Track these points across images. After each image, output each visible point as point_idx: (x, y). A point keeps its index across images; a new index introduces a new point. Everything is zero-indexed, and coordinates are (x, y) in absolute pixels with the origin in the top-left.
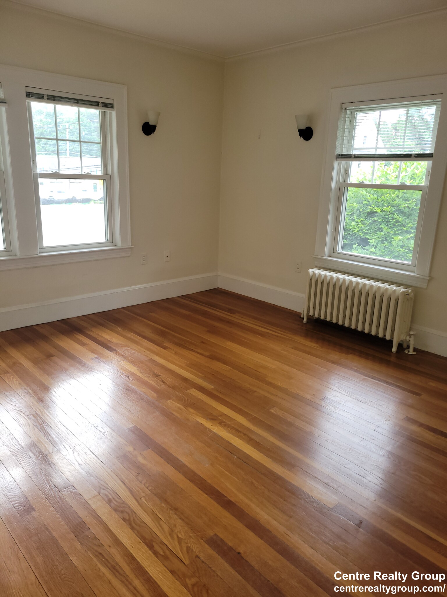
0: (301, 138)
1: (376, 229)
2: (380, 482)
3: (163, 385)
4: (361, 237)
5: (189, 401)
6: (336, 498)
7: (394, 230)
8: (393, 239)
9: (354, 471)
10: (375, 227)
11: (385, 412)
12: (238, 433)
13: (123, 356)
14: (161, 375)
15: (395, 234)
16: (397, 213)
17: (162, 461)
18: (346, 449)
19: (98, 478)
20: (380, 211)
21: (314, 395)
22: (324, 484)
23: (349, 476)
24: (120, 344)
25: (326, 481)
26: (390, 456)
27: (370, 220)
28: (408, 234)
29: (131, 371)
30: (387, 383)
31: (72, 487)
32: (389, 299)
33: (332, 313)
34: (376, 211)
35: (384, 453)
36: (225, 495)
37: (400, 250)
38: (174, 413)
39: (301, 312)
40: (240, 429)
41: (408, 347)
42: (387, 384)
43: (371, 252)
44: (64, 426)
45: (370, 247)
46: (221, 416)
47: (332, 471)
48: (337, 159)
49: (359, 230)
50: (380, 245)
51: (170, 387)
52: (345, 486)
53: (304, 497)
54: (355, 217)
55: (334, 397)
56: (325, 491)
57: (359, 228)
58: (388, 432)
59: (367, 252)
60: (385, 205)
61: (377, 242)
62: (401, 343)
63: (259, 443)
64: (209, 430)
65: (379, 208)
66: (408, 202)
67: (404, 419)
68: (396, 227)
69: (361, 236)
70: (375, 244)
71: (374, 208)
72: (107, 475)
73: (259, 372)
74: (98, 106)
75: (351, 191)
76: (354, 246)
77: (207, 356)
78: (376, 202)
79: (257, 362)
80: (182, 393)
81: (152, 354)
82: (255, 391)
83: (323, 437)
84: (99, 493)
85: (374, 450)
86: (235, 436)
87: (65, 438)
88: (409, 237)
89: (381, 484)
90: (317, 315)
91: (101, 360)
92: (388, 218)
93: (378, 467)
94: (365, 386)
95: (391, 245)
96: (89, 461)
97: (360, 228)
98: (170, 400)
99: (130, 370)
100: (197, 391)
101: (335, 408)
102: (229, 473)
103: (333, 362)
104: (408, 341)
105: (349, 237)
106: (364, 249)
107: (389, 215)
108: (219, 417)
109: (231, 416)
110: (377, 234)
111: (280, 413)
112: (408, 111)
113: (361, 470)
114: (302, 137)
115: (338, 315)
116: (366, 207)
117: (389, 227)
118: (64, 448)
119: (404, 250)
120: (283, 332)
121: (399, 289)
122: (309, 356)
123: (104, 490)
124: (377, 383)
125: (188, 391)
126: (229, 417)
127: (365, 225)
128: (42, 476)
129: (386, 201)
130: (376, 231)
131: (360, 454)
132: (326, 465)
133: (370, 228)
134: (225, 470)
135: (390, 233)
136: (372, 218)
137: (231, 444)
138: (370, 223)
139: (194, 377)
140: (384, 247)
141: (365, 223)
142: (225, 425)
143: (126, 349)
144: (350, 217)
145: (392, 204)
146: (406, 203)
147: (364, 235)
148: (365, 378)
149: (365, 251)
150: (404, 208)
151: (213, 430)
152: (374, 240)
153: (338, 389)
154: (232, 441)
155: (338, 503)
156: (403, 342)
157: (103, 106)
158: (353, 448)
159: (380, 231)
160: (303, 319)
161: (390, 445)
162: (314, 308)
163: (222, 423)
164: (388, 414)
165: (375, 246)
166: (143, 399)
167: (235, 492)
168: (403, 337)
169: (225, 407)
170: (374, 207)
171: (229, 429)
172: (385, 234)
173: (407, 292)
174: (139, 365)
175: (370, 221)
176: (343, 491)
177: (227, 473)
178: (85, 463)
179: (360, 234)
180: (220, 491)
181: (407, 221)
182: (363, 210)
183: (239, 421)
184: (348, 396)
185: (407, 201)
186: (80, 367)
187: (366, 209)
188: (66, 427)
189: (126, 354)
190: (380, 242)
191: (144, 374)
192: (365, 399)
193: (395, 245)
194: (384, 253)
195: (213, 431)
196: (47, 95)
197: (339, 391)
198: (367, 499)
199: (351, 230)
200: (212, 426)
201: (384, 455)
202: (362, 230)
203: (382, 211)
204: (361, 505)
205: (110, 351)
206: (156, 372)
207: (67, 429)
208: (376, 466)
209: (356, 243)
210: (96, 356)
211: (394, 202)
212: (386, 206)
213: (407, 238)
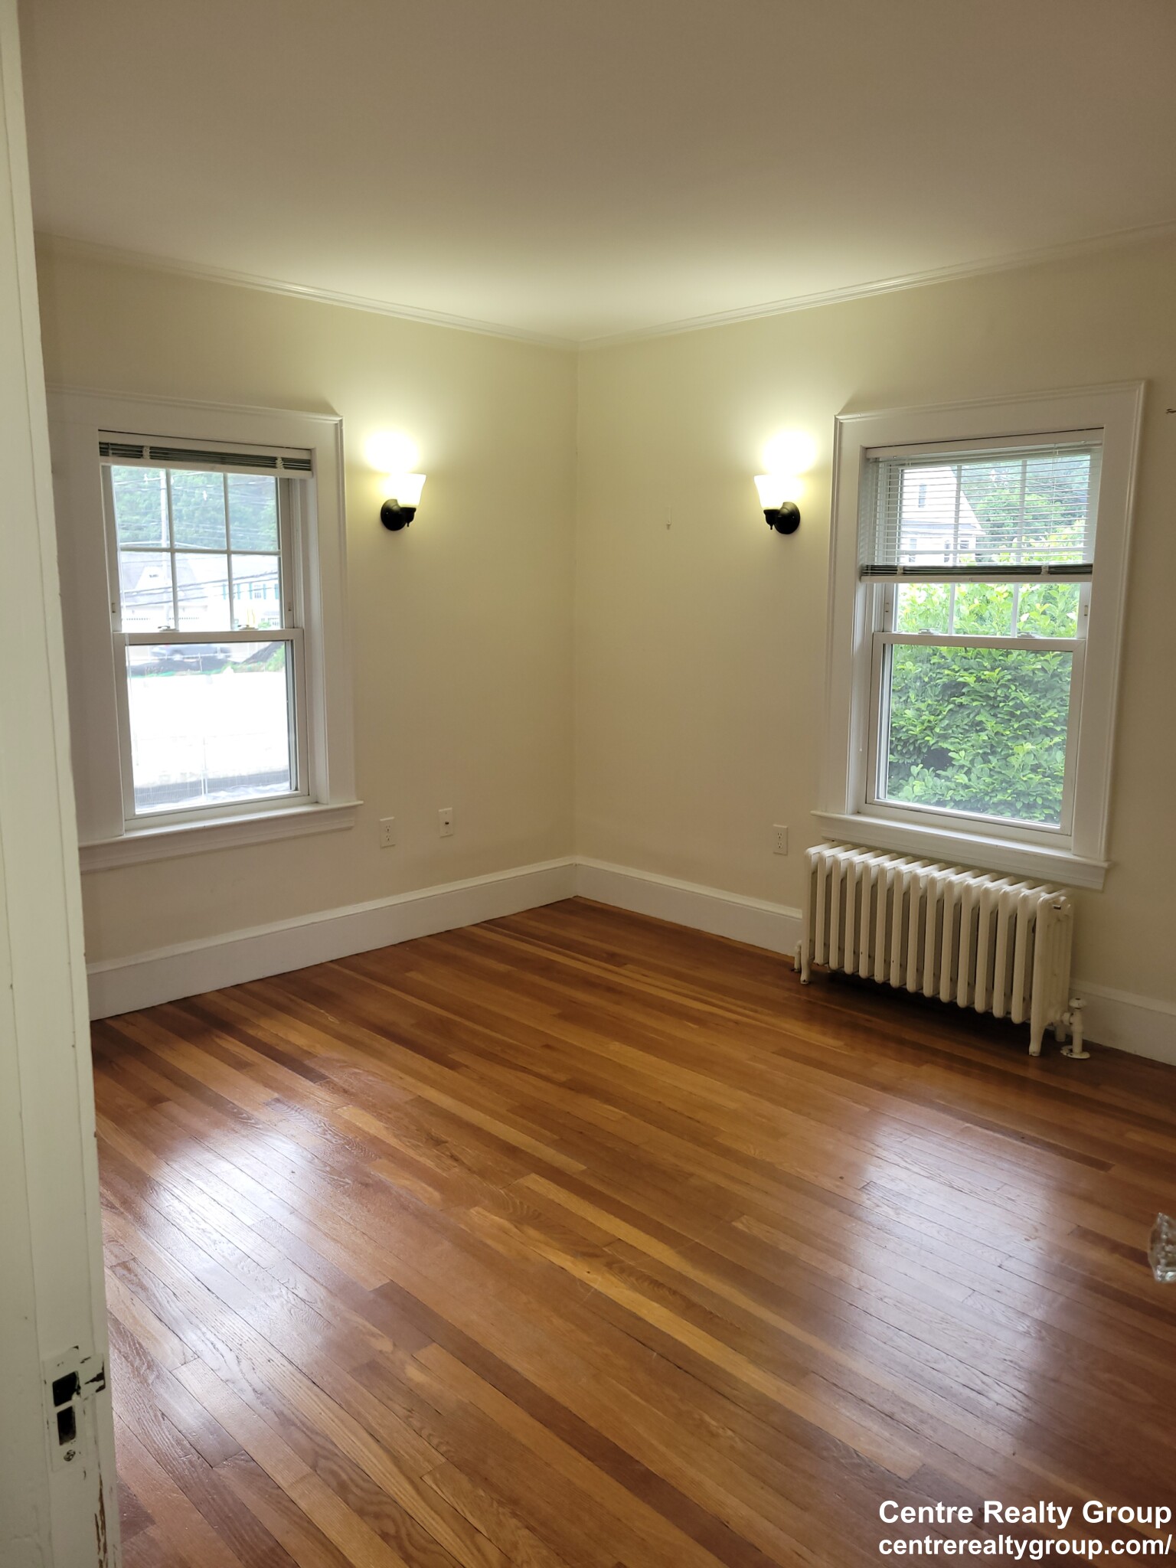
0: (771, 529)
1: (966, 724)
2: (1022, 1404)
3: (455, 1167)
4: (929, 747)
5: (526, 1207)
6: (916, 1452)
7: (1013, 726)
8: (1011, 751)
9: (956, 1379)
10: (962, 721)
11: (1024, 1217)
12: (656, 1289)
13: (345, 1091)
14: (449, 1139)
15: (1016, 738)
16: (1015, 685)
17: (469, 1373)
18: (931, 1319)
19: (308, 1428)
20: (975, 682)
21: (841, 1178)
22: (883, 1415)
23: (945, 1392)
24: (334, 1060)
25: (887, 1408)
26: (1044, 1333)
27: (949, 703)
28: (1047, 735)
29: (369, 1134)
30: (1022, 1138)
31: (242, 1455)
32: (1013, 920)
33: (871, 957)
34: (964, 681)
35: (1028, 1327)
36: (637, 1458)
37: (1031, 779)
38: (489, 1242)
39: (793, 955)
40: (660, 1279)
41: (1069, 1040)
42: (1023, 1142)
43: (958, 784)
44: (208, 1289)
45: (955, 771)
46: (609, 1244)
47: (902, 1380)
48: (862, 577)
49: (925, 730)
50: (979, 766)
51: (474, 1172)
52: (938, 1420)
53: (835, 1455)
54: (912, 696)
55: (892, 1180)
56: (887, 1434)
57: (923, 723)
58: (1035, 1269)
59: (948, 783)
60: (986, 667)
61: (970, 758)
62: (1051, 1028)
63: (712, 1313)
64: (583, 1284)
65: (972, 673)
66: (1042, 658)
67: (1071, 1232)
68: (1016, 721)
69: (931, 743)
70: (967, 764)
71: (958, 674)
72: (330, 1418)
73: (699, 1122)
74: (274, 466)
75: (900, 652)
76: (915, 770)
77: (561, 1085)
78: (961, 659)
79: (691, 1093)
80: (504, 1187)
81: (420, 1084)
82: (691, 1175)
83: (872, 1291)
84: (314, 1467)
85: (1003, 1320)
86: (649, 1298)
87: (213, 1324)
88: (1051, 744)
89: (1026, 1410)
90: (833, 964)
91: (289, 1107)
92: (995, 698)
93: (1016, 1364)
94: (968, 1149)
95: (1008, 766)
96: (281, 1383)
97: (926, 724)
98: (476, 1208)
99: (366, 1129)
100: (542, 1180)
101: (897, 1209)
102: (641, 1398)
103: (885, 1088)
104: (1068, 1024)
105: (899, 748)
106: (938, 776)
107: (998, 688)
108: (604, 1249)
109: (635, 1245)
110: (969, 739)
111: (758, 1231)
112: (1024, 466)
113: (974, 1374)
114: (773, 527)
115: (887, 963)
116: (938, 671)
117: (998, 720)
118: (214, 1351)
119: (1041, 776)
120: (751, 1010)
121: (1036, 893)
122: (822, 1072)
123: (326, 1458)
124: (997, 1138)
125: (521, 1181)
126: (631, 1246)
127: (938, 715)
128: (162, 1429)
129: (986, 656)
130: (967, 731)
131: (968, 1331)
132: (885, 1365)
133: (952, 724)
134: (631, 1391)
135: (1003, 735)
136: (955, 698)
137: (640, 1319)
138: (950, 710)
139: (533, 1141)
140: (990, 770)
141: (938, 712)
142: (622, 1270)
143: (355, 1073)
144: (900, 698)
145: (1003, 662)
146: (1037, 660)
147: (937, 742)
148: (967, 1127)
149: (943, 780)
150: (1033, 671)
151: (592, 1284)
152: (962, 753)
153: (900, 1159)
154: (643, 1313)
155: (921, 1464)
156: (1055, 1028)
157: (286, 468)
158: (949, 1317)
159: (977, 731)
160: (800, 972)
161: (1042, 1306)
162: (826, 945)
163: (613, 1265)
164: (1032, 1222)
165: (966, 769)
166: (405, 1208)
167: (662, 1448)
168: (1054, 1015)
169: (618, 1221)
170: (957, 672)
171: (633, 1279)
172: (989, 738)
173: (1055, 900)
174: (389, 1115)
175: (951, 706)
176: (932, 1433)
177: (637, 1399)
178: (271, 1388)
179: (927, 738)
180: (623, 1448)
181: (1043, 704)
182: (931, 679)
183: (657, 1256)
184: (928, 1178)
185: (1038, 655)
186: (237, 1127)
187: (939, 676)
188: (213, 1293)
189: (353, 1088)
190: (980, 758)
191: (405, 1139)
192: (969, 1183)
193: (1017, 766)
194: (991, 787)
195: (592, 1287)
196: (151, 448)
197: (903, 1164)
198: (995, 1452)
199: (904, 730)
200: (589, 1272)
201: (1028, 1333)
202: (932, 729)
203: (978, 680)
204: (980, 1469)
205: (311, 1080)
206: (434, 1132)
207: (218, 1298)
208: (1011, 1362)
209: (919, 761)
210: (276, 1095)
211: (1007, 656)
212: (989, 667)
213: (1047, 746)
